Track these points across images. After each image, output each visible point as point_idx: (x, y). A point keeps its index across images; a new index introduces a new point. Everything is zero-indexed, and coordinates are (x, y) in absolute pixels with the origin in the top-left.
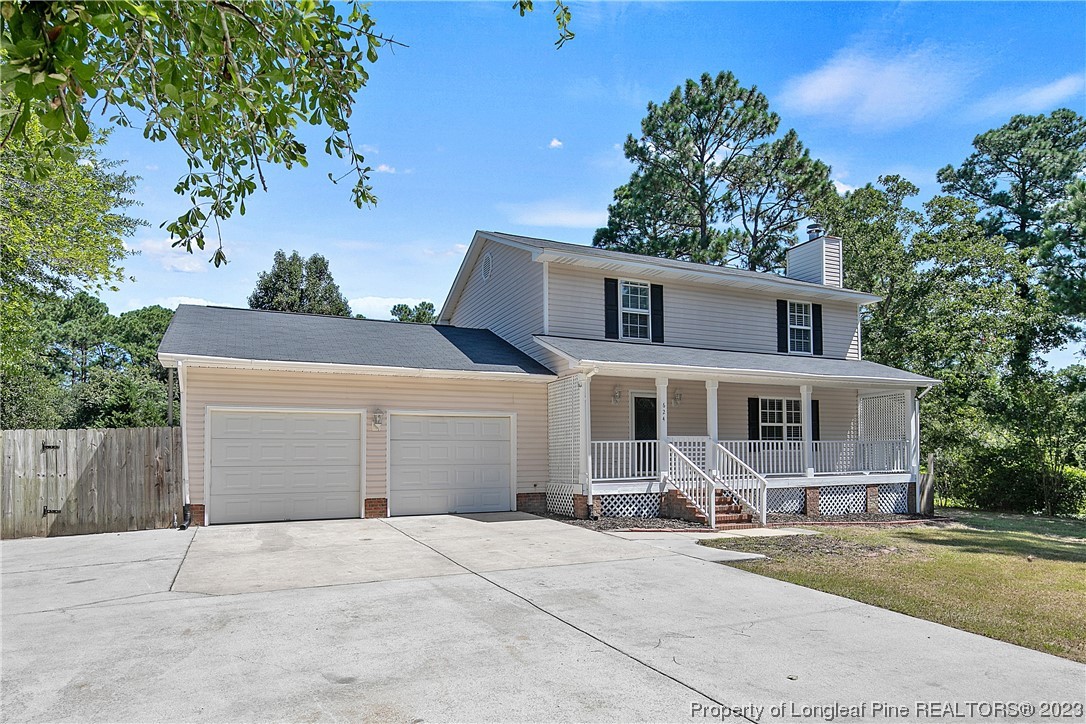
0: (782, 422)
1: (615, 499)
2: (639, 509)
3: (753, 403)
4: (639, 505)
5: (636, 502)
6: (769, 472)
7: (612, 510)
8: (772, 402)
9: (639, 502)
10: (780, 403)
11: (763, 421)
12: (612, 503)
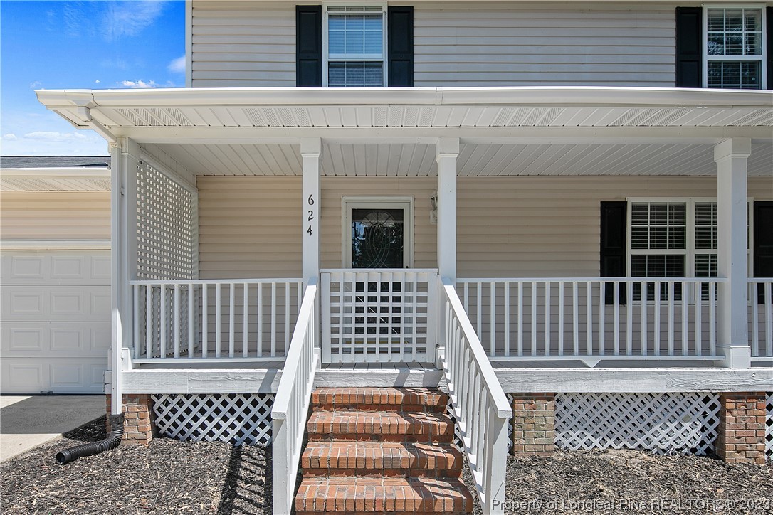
0: (683, 247)
1: (188, 403)
2: (247, 426)
3: (613, 214)
4: (247, 418)
5: (239, 411)
6: (609, 351)
7: (182, 425)
8: (659, 210)
9: (247, 411)
10: (680, 210)
11: (634, 246)
12: (181, 411)
